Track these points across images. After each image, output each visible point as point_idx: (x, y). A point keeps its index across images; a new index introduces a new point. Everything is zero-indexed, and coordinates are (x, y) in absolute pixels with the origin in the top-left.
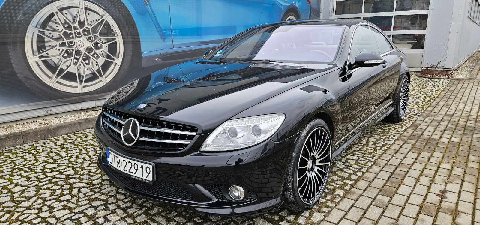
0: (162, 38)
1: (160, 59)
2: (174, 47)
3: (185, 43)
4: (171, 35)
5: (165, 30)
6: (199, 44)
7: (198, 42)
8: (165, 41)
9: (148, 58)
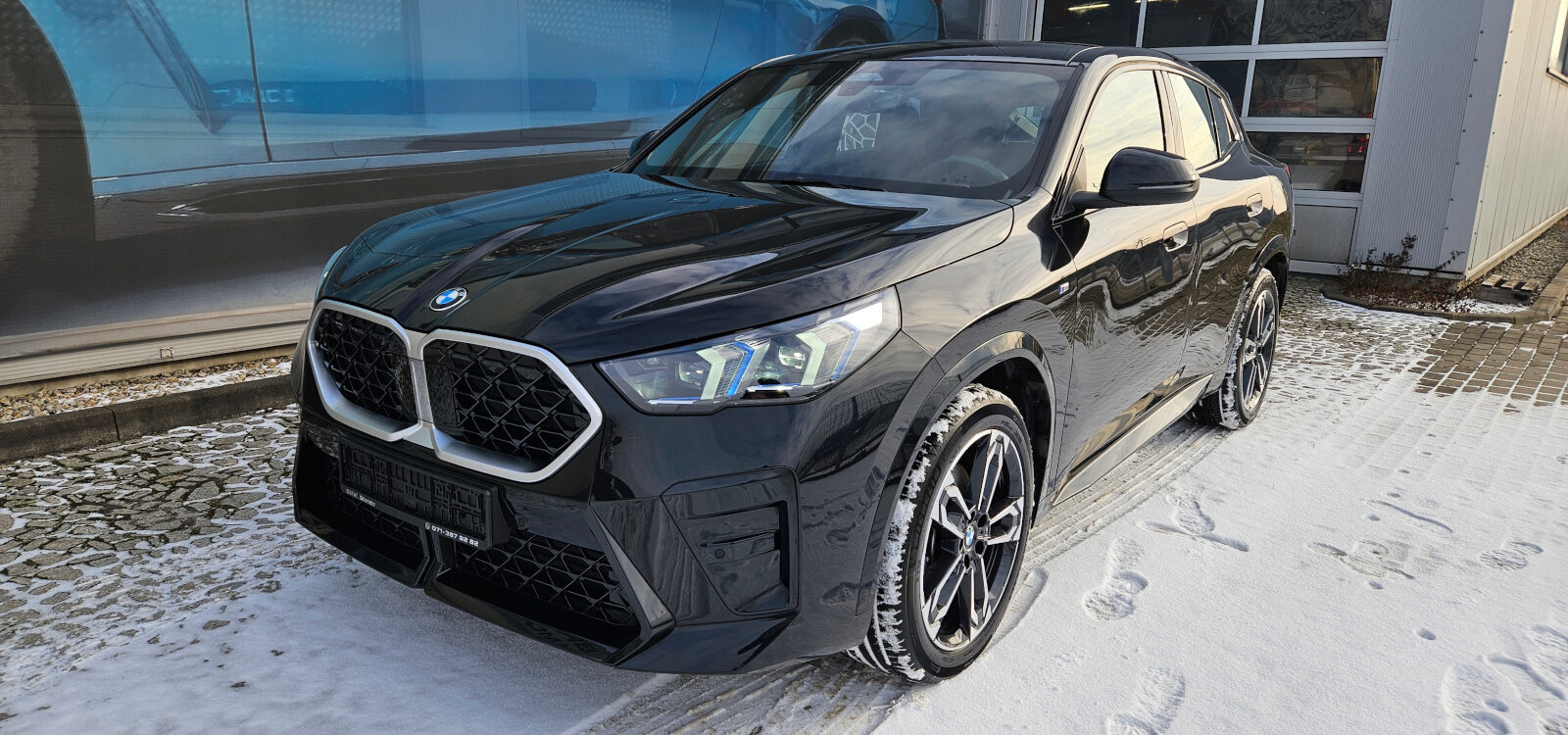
0: (203, 119)
1: (193, 206)
2: (274, 157)
3: (332, 143)
4: (259, 108)
5: (220, 86)
6: (408, 147)
7: (401, 140)
8: (226, 129)
9: (129, 199)
